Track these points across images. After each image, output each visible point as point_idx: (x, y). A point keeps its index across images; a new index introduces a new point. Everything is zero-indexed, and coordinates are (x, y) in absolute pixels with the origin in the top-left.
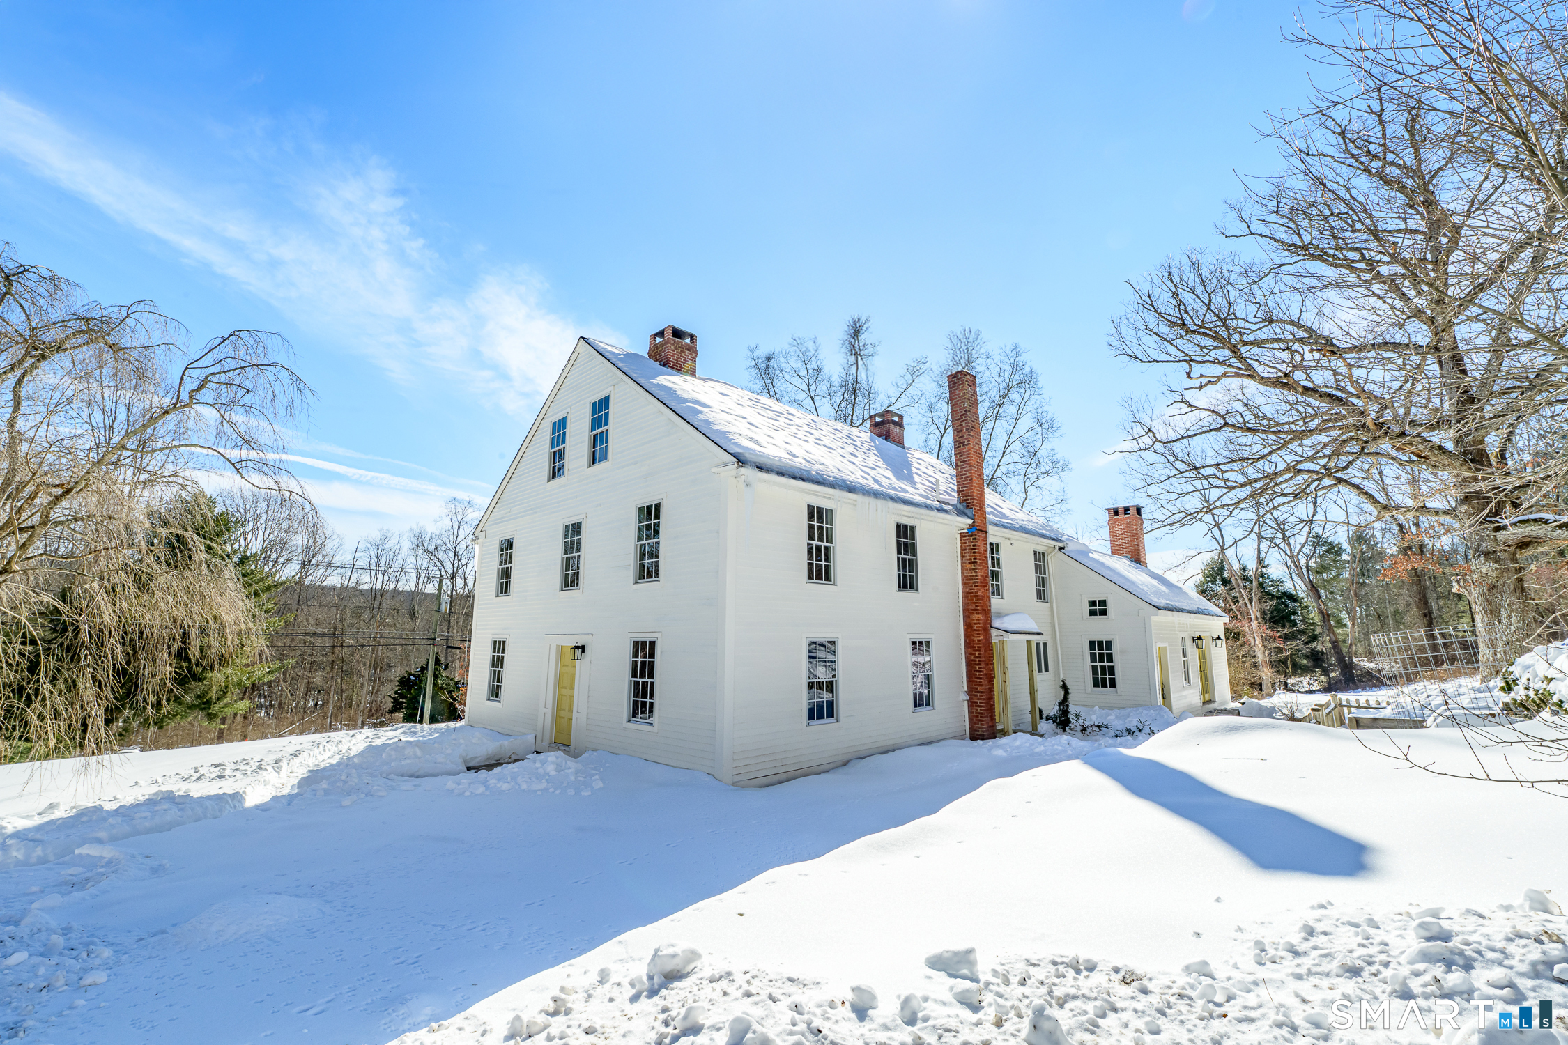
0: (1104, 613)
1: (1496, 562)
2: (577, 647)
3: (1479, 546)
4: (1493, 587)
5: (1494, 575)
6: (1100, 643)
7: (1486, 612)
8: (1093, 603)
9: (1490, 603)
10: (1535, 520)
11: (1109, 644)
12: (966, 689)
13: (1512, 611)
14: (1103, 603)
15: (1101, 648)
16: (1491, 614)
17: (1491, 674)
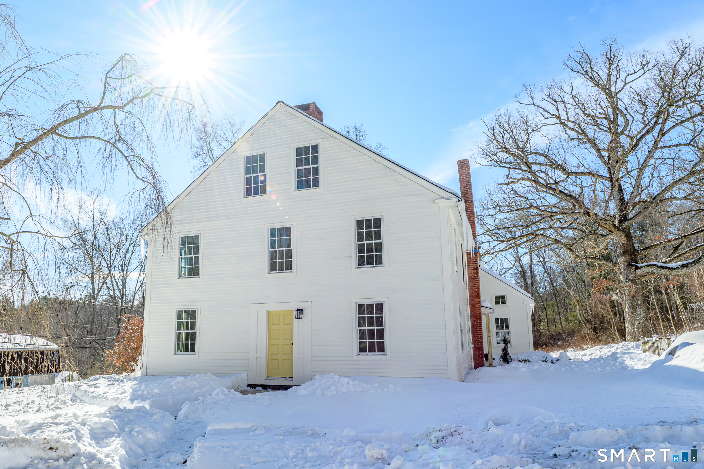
0: (503, 303)
1: (635, 284)
2: (298, 310)
3: (628, 276)
4: (634, 297)
5: (635, 291)
6: (502, 319)
7: (631, 308)
8: (497, 297)
9: (633, 304)
10: (653, 265)
11: (507, 320)
12: (471, 341)
13: (641, 308)
14: (503, 297)
15: (502, 322)
16: (633, 309)
17: (632, 338)
